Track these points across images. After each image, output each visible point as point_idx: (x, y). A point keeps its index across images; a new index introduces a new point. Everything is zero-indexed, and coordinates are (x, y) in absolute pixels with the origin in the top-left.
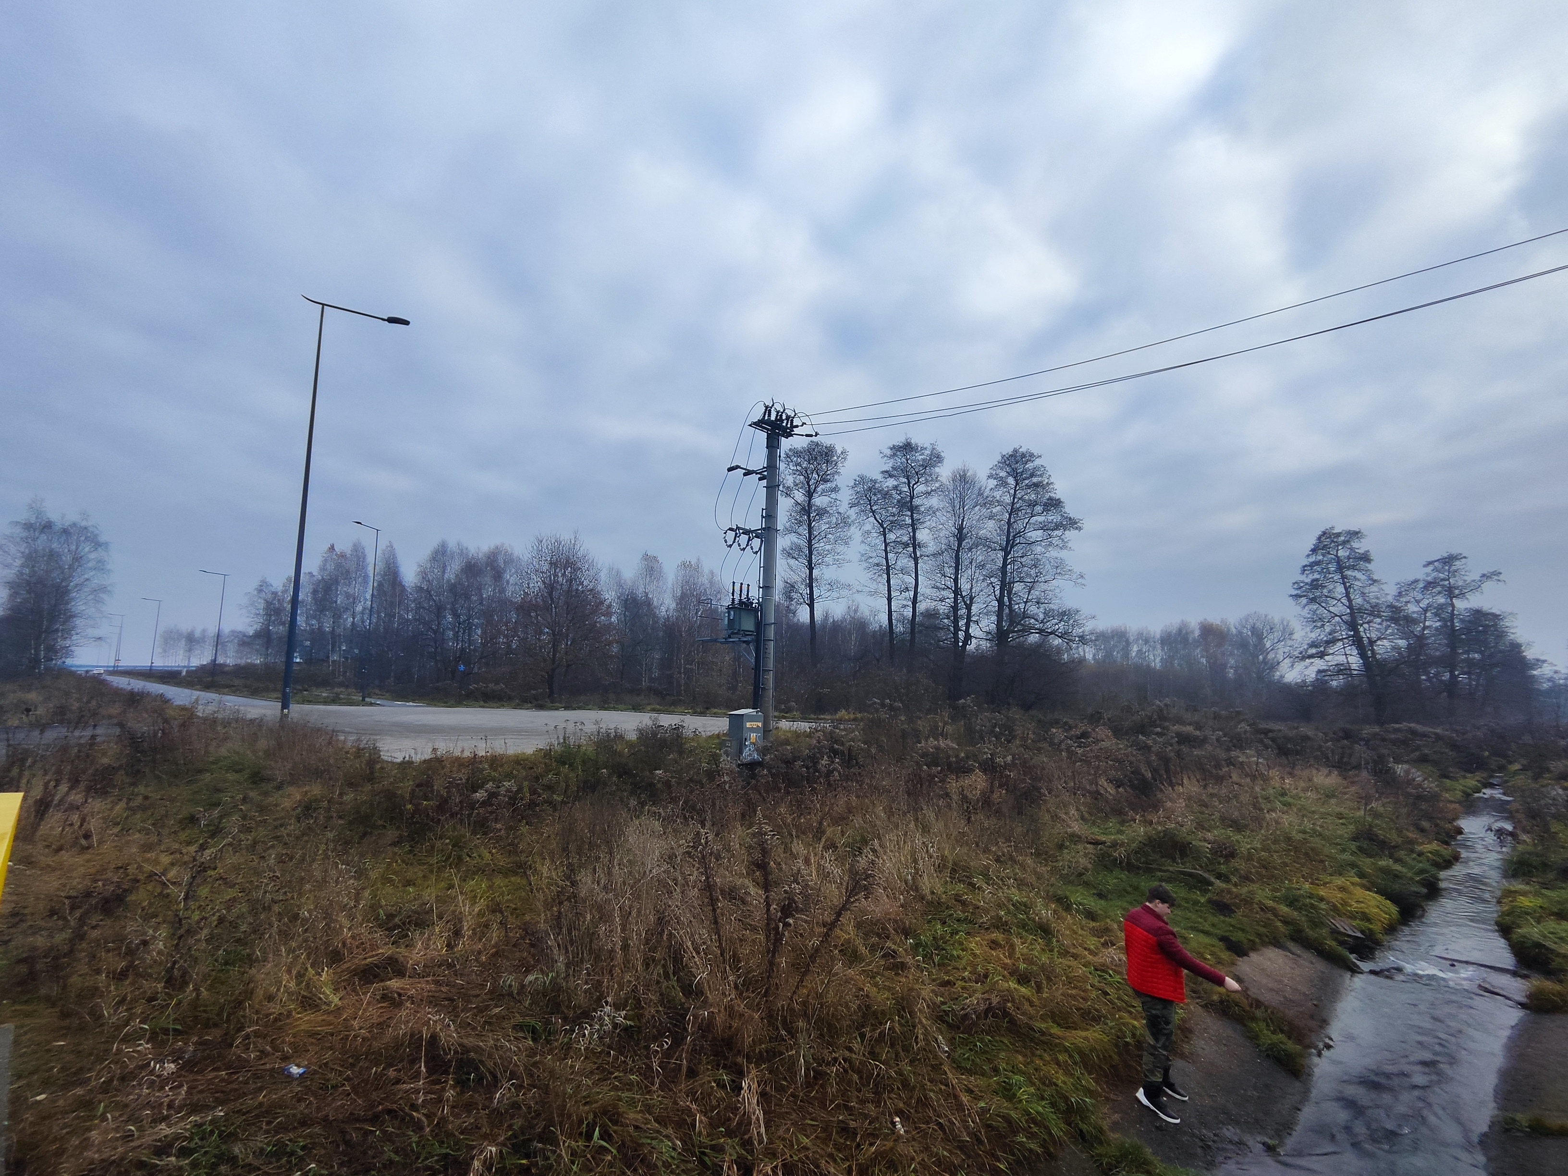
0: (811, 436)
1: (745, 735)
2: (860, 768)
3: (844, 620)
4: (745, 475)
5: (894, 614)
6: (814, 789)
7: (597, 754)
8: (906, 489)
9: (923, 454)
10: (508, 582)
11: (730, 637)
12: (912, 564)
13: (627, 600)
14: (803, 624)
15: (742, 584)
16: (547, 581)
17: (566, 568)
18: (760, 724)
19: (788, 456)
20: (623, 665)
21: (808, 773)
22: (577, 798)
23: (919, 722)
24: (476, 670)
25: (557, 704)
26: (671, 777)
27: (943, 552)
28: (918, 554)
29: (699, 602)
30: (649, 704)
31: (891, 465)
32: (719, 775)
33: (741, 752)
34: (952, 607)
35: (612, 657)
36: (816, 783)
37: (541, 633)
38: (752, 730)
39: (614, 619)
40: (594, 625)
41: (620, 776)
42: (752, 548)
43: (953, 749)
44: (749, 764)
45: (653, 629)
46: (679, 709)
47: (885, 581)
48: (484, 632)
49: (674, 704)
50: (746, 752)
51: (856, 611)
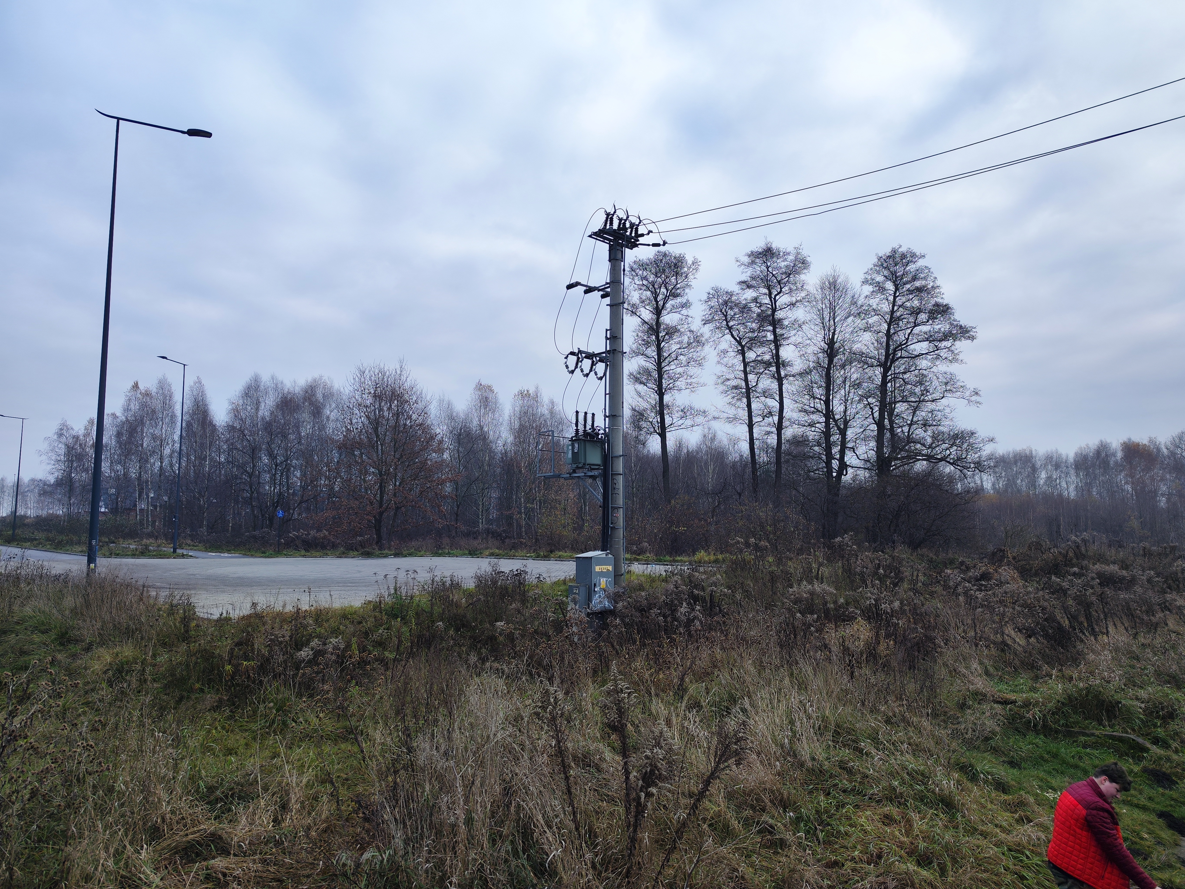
0: (658, 245)
1: (594, 581)
2: (723, 616)
3: (699, 450)
4: (586, 292)
5: (757, 443)
6: (673, 640)
7: (432, 605)
8: (766, 300)
9: (785, 260)
10: (328, 418)
11: (574, 471)
12: (775, 385)
13: (460, 435)
14: (654, 456)
15: (586, 413)
16: (372, 416)
17: (391, 401)
18: (610, 568)
19: (632, 269)
20: (458, 507)
21: (665, 621)
22: (411, 655)
23: (790, 563)
24: (296, 516)
25: (386, 551)
26: (514, 629)
27: (811, 371)
28: (783, 373)
29: (540, 434)
30: (487, 548)
31: (749, 274)
32: (567, 625)
33: (590, 599)
34: (823, 432)
35: (444, 497)
36: (675, 633)
37: (367, 473)
38: (602, 574)
39: (446, 456)
40: (424, 463)
41: (457, 630)
42: (596, 374)
43: (831, 593)
44: (600, 613)
45: (489, 465)
46: (520, 553)
47: (745, 406)
48: (304, 475)
49: (514, 547)
50: (596, 599)
51: (713, 439)
